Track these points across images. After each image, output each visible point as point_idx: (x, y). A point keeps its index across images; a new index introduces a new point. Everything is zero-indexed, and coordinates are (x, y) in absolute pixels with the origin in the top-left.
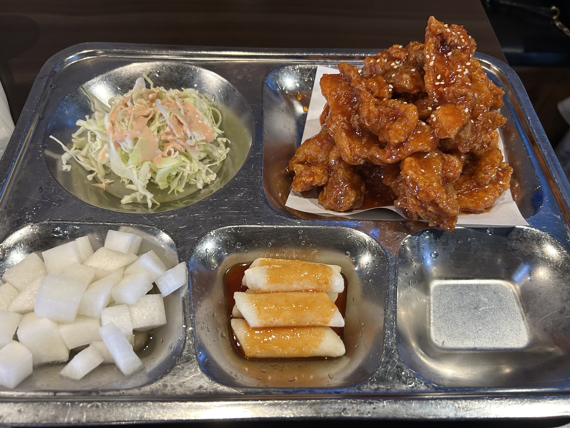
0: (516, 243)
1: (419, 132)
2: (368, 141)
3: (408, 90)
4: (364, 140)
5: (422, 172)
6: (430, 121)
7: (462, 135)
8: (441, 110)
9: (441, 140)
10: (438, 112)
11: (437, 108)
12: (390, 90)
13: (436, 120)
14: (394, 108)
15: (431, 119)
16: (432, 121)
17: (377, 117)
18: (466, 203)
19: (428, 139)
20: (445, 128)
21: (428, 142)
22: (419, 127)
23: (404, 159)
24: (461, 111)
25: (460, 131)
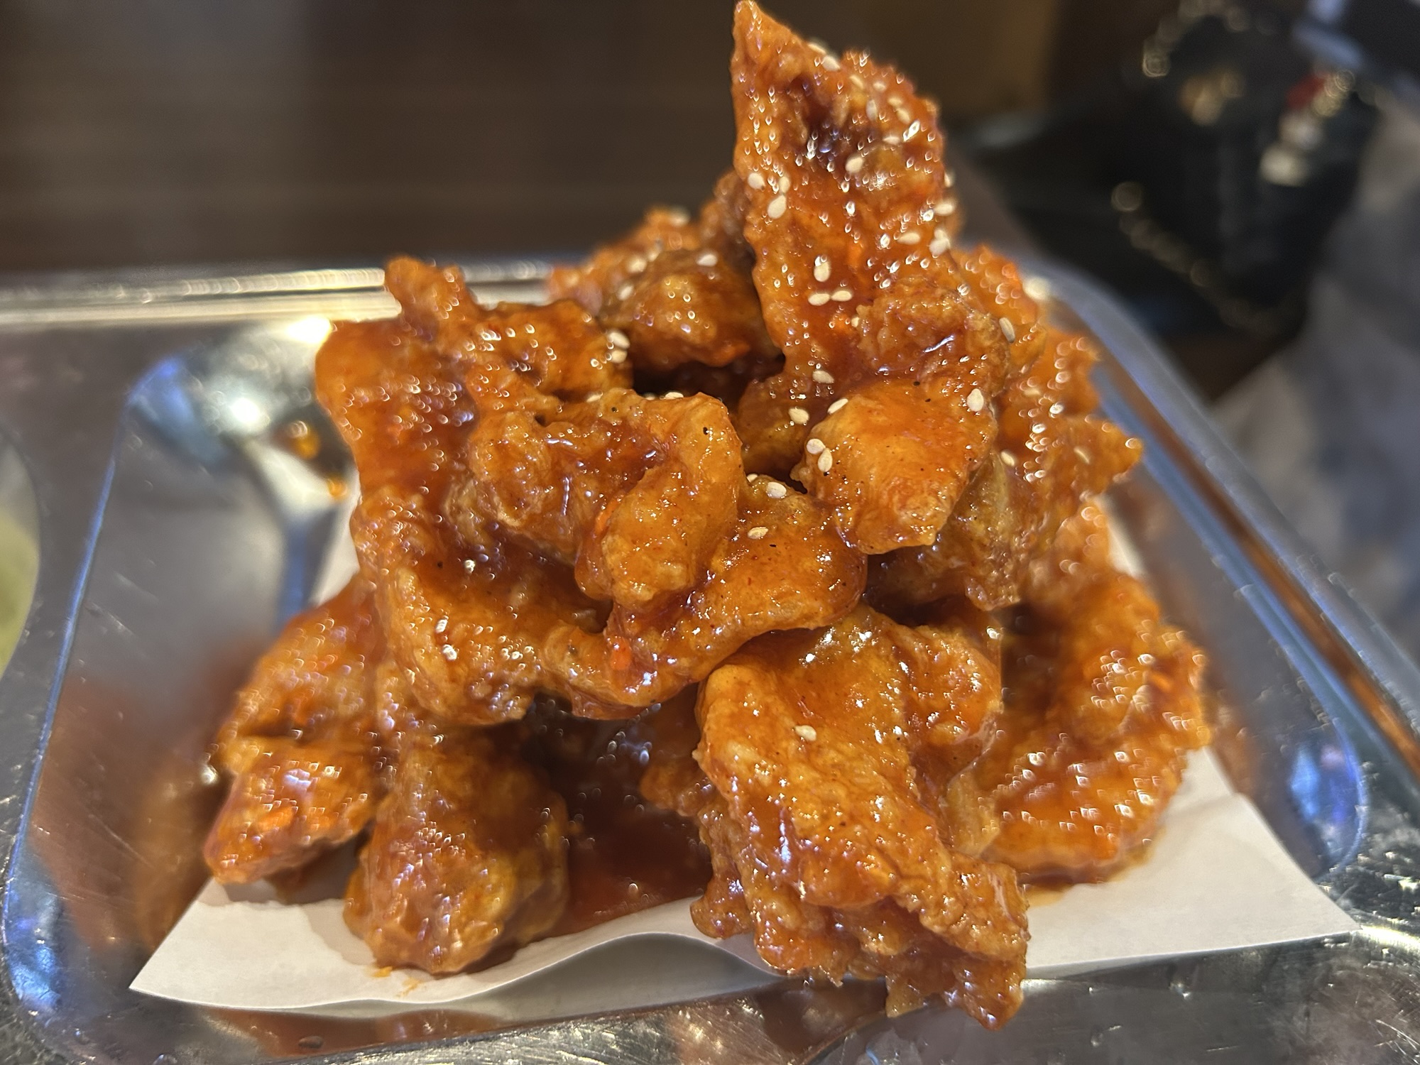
0: (1307, 1014)
1: (758, 532)
2: (537, 603)
3: (694, 347)
4: (520, 597)
5: (807, 743)
6: (804, 474)
7: (972, 522)
8: (849, 416)
9: (874, 560)
10: (840, 426)
11: (834, 408)
12: (617, 356)
13: (835, 463)
14: (625, 428)
15: (809, 460)
16: (816, 471)
17: (547, 477)
18: (1044, 841)
19: (807, 564)
20: (885, 497)
21: (808, 580)
22: (749, 508)
23: (706, 680)
24: (948, 409)
25: (959, 508)
